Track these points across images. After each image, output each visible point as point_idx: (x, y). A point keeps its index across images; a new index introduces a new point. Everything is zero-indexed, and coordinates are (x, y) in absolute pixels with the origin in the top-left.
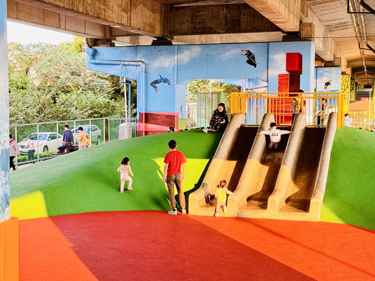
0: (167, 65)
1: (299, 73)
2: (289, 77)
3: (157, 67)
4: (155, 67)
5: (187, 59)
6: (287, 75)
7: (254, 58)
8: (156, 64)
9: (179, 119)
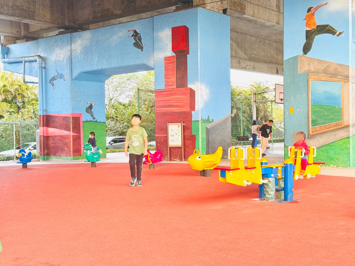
0: (62, 58)
1: (186, 53)
2: (175, 59)
3: (54, 61)
4: (52, 61)
5: (80, 48)
6: (173, 57)
7: (140, 40)
8: (53, 58)
9: (83, 122)
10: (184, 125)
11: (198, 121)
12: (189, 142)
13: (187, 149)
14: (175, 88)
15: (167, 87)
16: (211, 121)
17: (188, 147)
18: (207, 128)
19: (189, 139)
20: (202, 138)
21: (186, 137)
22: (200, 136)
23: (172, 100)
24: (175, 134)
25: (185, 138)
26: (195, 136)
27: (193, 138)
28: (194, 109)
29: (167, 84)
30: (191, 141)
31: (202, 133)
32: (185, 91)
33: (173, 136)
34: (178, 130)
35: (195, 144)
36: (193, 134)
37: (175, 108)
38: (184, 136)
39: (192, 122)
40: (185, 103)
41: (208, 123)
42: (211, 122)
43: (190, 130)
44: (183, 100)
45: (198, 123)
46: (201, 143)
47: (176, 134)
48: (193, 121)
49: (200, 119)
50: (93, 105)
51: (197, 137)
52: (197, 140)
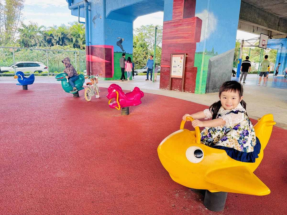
4: (94, 4)
8: (94, 2)
9: (114, 52)
10: (186, 57)
11: (201, 53)
12: (190, 74)
13: (187, 81)
14: (182, 18)
15: (175, 18)
16: (215, 53)
17: (188, 79)
18: (210, 61)
19: (190, 71)
20: (204, 71)
21: (188, 69)
22: (202, 69)
23: (178, 31)
24: (177, 65)
25: (186, 70)
26: (196, 68)
27: (194, 71)
28: (198, 40)
29: (175, 15)
30: (192, 73)
31: (204, 66)
32: (192, 21)
33: (176, 67)
34: (181, 61)
35: (196, 76)
36: (195, 66)
37: (180, 40)
38: (186, 68)
39: (195, 54)
40: (191, 33)
41: (212, 56)
42: (215, 55)
43: (193, 62)
44: (188, 31)
45: (201, 55)
46: (202, 76)
47: (179, 66)
48: (197, 53)
49: (204, 52)
50: (123, 40)
51: (198, 70)
52: (198, 73)
